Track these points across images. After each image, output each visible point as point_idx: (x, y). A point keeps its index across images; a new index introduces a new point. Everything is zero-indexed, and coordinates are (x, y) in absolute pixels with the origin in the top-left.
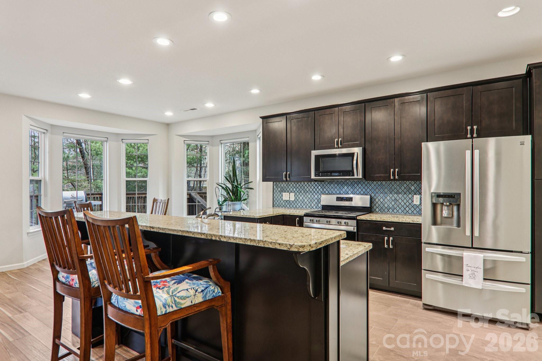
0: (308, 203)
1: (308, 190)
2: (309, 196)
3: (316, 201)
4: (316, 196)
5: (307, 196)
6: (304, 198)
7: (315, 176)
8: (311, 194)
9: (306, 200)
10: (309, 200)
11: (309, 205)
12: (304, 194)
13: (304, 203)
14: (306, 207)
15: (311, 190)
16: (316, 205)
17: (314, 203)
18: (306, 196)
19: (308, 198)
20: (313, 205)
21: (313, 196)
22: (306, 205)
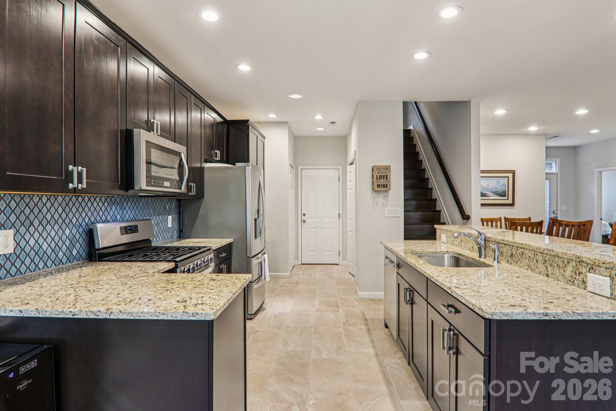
0: (49, 251)
1: (49, 216)
2: (53, 234)
3: (68, 243)
4: (67, 232)
5: (49, 234)
6: (41, 241)
7: (147, 185)
8: (56, 227)
9: (45, 246)
10: (53, 245)
11: (53, 256)
12: (40, 229)
13: (41, 253)
14: (45, 264)
15: (56, 216)
16: (68, 254)
17: (64, 248)
18: (45, 234)
19: (49, 240)
20: (60, 255)
21: (60, 233)
22: (45, 258)
